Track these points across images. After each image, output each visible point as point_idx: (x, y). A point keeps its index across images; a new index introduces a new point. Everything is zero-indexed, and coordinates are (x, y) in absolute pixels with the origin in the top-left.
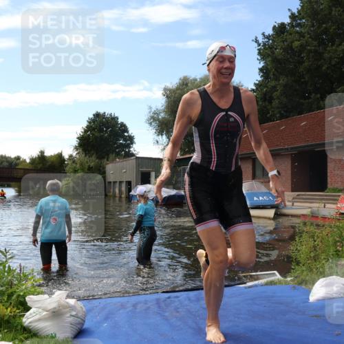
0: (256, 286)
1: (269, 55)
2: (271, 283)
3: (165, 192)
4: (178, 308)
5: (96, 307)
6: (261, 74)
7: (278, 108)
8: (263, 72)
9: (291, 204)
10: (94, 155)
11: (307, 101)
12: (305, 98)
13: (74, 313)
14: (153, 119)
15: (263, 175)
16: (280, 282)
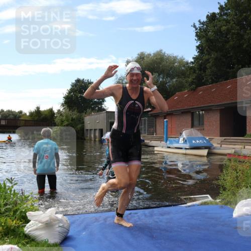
0: (194, 206)
1: (204, 37)
2: (205, 203)
5: (77, 220)
6: (198, 50)
7: (210, 75)
8: (199, 49)
9: (219, 146)
10: (76, 110)
11: (232, 70)
12: (231, 68)
13: (61, 225)
15: (199, 125)
16: (211, 203)
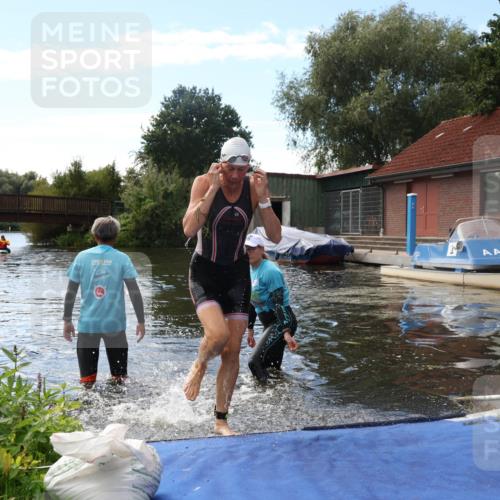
3: (309, 239)
4: (334, 460)
5: (180, 454)
10: (176, 170)
13: (139, 466)
14: (288, 97)
